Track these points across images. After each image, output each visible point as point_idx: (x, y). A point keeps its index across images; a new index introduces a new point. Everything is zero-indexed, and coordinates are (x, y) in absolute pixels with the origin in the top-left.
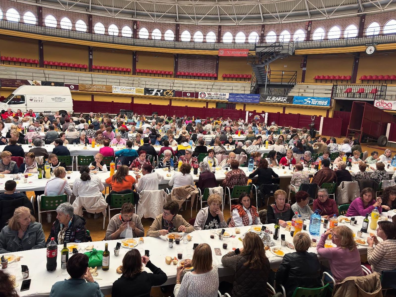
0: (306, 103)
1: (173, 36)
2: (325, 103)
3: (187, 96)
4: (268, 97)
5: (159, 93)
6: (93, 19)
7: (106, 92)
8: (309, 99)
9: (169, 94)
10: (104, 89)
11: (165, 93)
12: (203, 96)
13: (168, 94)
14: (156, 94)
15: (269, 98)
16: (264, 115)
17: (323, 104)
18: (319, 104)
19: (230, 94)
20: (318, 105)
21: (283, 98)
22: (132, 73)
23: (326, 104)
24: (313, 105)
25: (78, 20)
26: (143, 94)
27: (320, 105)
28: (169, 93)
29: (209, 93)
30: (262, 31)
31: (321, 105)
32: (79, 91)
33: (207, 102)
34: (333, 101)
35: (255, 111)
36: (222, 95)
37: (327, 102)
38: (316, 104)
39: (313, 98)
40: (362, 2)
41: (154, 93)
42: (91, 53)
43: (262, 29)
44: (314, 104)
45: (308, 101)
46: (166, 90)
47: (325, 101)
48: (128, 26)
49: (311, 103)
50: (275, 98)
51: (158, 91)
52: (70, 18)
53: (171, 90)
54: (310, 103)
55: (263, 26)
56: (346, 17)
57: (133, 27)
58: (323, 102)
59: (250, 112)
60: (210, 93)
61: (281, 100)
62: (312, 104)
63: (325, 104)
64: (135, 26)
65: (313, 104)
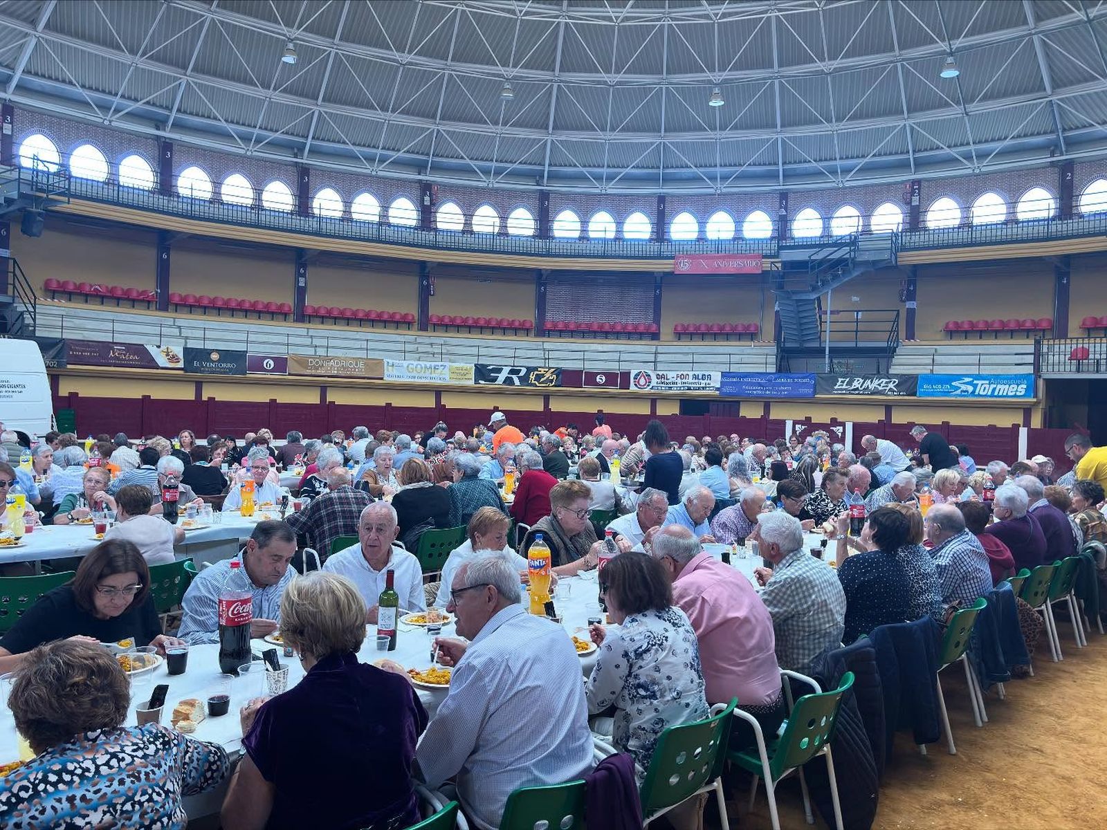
0: (958, 392)
1: (532, 224)
2: (1019, 390)
3: (597, 384)
4: (840, 380)
5: (515, 378)
6: (313, 180)
7: (364, 378)
8: (967, 380)
9: (545, 378)
10: (360, 370)
11: (532, 377)
12: (642, 381)
13: (542, 380)
14: (509, 381)
15: (843, 382)
16: (841, 429)
17: (1013, 393)
18: (1001, 394)
19: (724, 375)
20: (996, 396)
21: (885, 380)
22: (416, 325)
23: (1022, 394)
24: (982, 396)
25: (271, 181)
26: (471, 383)
27: (1004, 396)
28: (543, 376)
29: (660, 373)
30: (781, 207)
31: (1007, 396)
32: (290, 375)
33: (654, 400)
34: (1041, 383)
35: (808, 419)
36: (700, 377)
37: (1025, 386)
38: (989, 393)
39: (979, 377)
40: (1064, 130)
41: (502, 377)
42: (302, 271)
43: (781, 203)
44: (985, 393)
45: (964, 387)
46: (536, 369)
47: (1018, 385)
48: (406, 197)
49: (973, 392)
50: (861, 381)
51: (513, 372)
52: (249, 176)
53: (550, 368)
54: (970, 392)
55: (784, 196)
56: (1020, 170)
57: (422, 200)
58: (1012, 386)
59: (795, 423)
60: (665, 373)
61: (880, 388)
62: (977, 393)
63: (1018, 394)
64: (427, 198)
65: (981, 393)
